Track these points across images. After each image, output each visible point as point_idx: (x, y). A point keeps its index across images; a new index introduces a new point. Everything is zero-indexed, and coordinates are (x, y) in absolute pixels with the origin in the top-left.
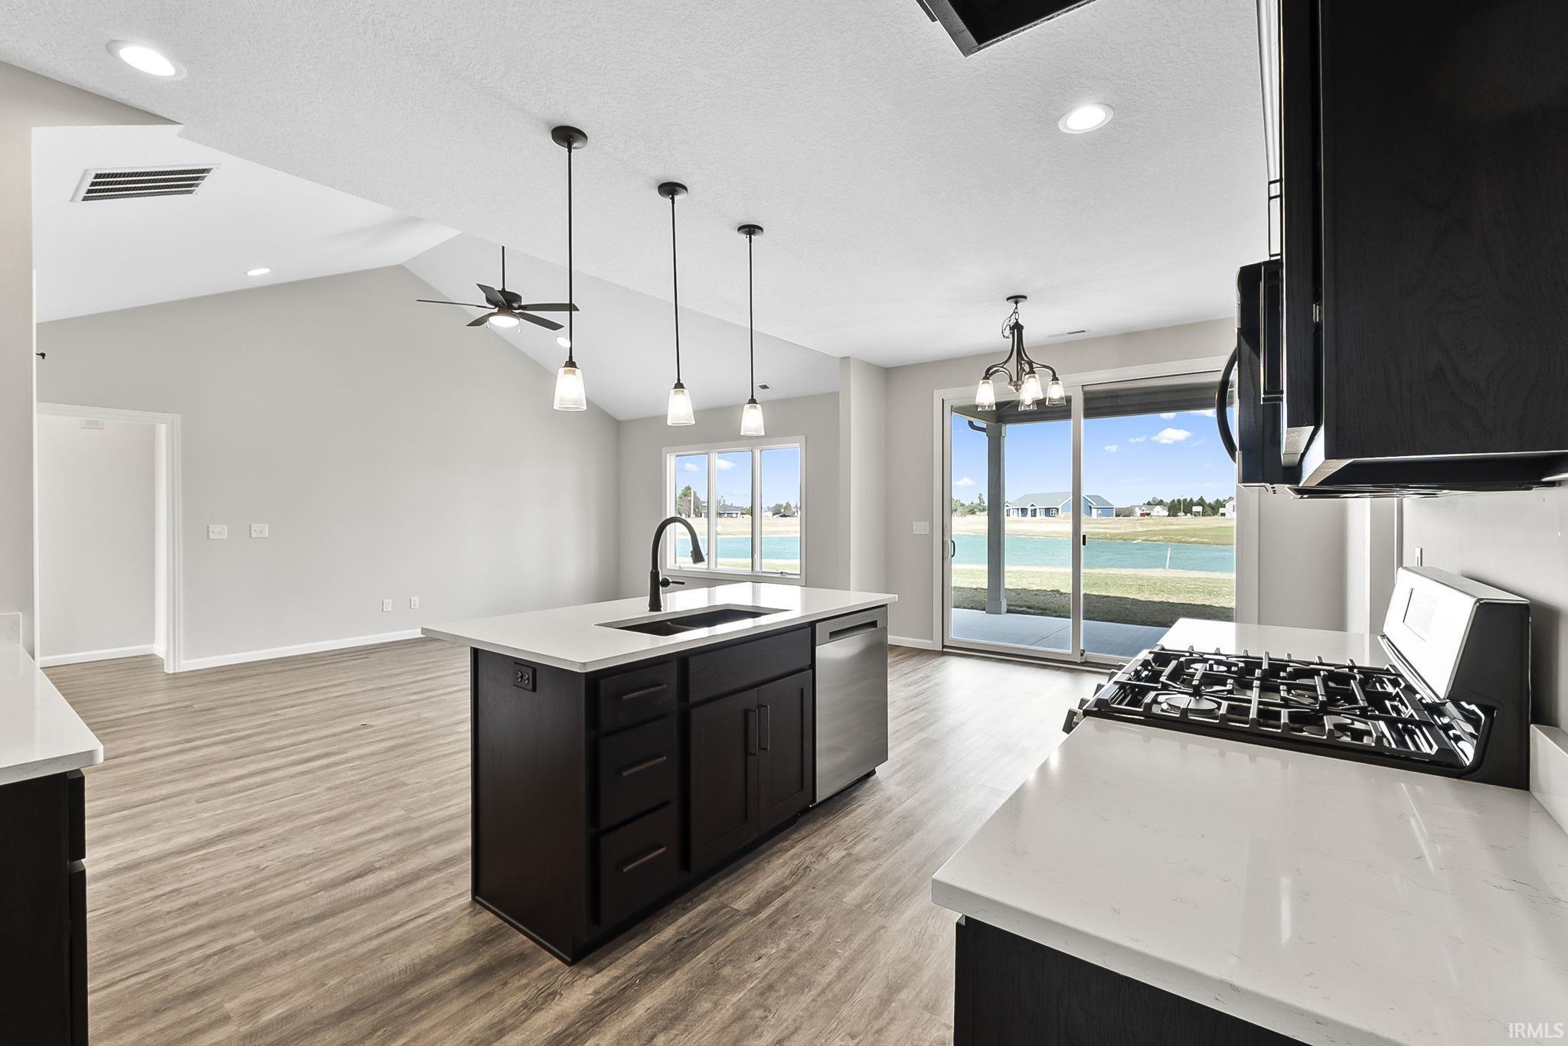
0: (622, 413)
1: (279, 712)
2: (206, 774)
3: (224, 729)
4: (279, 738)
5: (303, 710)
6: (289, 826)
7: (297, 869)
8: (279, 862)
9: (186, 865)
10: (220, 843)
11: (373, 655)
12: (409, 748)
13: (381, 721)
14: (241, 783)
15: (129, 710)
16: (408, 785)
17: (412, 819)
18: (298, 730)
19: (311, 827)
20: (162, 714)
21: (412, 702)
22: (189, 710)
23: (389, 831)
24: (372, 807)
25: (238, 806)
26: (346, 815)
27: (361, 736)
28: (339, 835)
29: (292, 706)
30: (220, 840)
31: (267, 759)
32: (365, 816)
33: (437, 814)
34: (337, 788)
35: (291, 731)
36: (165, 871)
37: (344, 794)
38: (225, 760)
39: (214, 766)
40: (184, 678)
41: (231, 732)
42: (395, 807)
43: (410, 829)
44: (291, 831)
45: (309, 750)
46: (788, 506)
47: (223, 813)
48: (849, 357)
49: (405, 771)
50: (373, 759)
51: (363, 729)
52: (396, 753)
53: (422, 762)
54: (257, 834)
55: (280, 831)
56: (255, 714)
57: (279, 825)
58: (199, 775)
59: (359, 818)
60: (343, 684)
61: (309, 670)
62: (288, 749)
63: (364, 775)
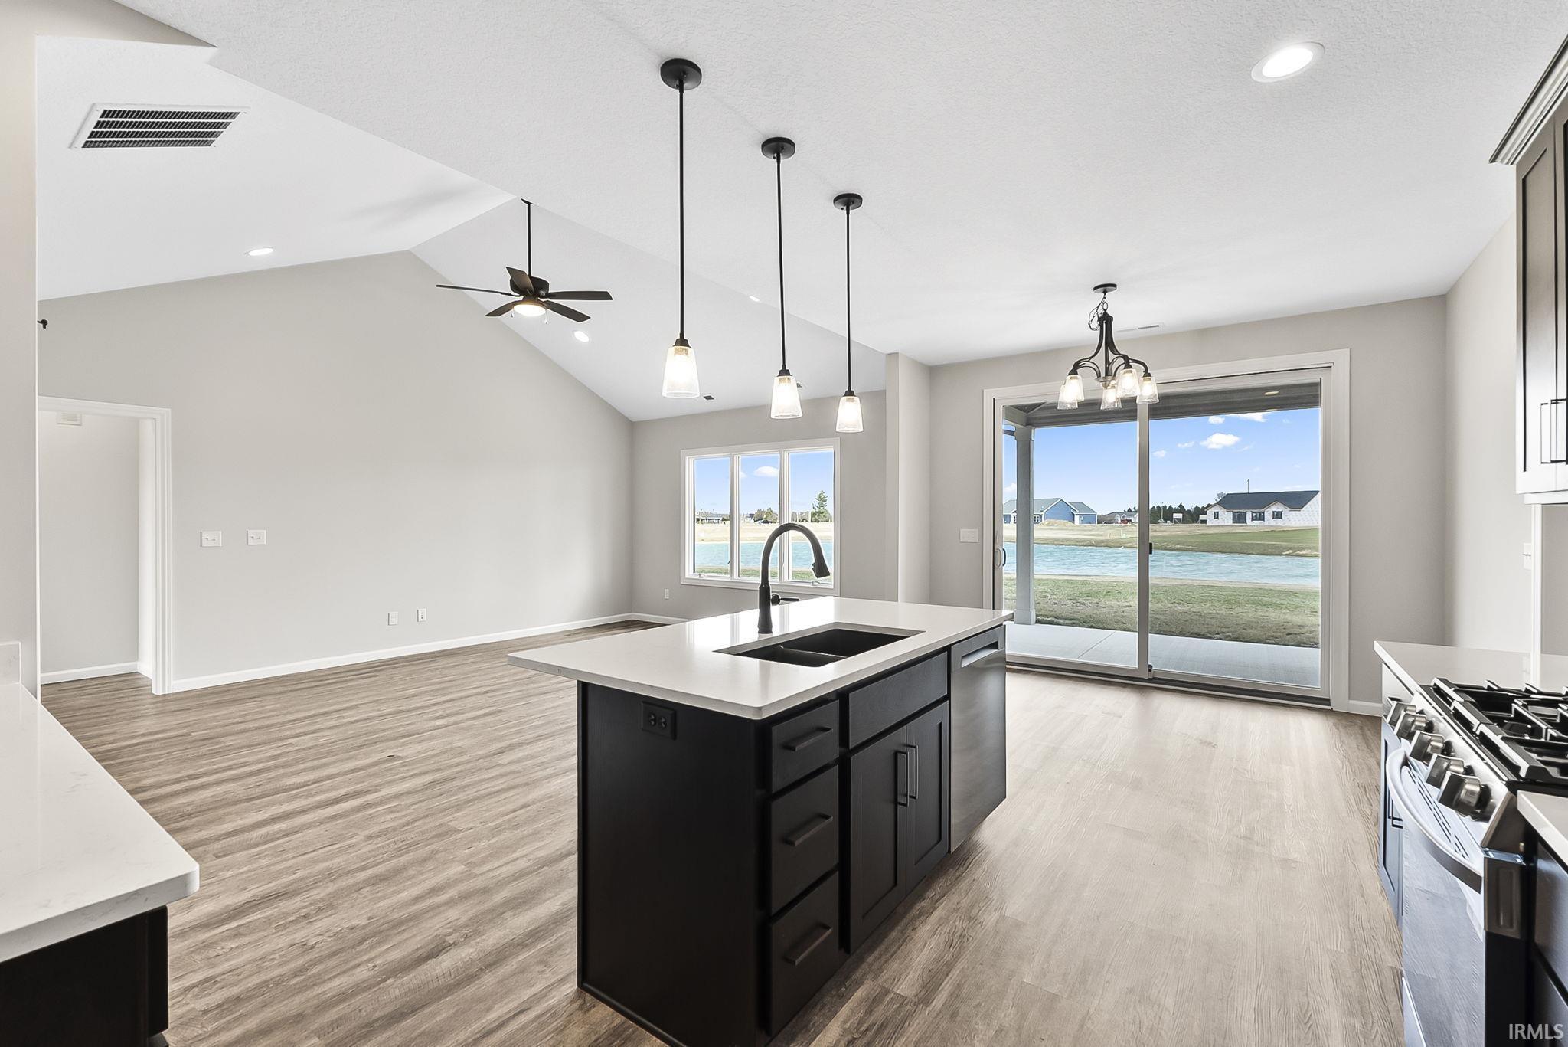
0: (635, 414)
1: (291, 741)
2: (220, 820)
3: (230, 763)
4: (297, 773)
5: (318, 738)
6: (331, 888)
7: (353, 947)
8: (329, 937)
9: (216, 943)
10: (253, 912)
11: (383, 672)
12: (450, 785)
13: (411, 750)
14: (263, 831)
15: (119, 740)
16: (460, 831)
17: (477, 876)
18: (316, 763)
19: (357, 888)
20: (156, 745)
21: (439, 727)
22: (189, 738)
23: (452, 893)
24: (425, 860)
25: (265, 862)
26: (397, 872)
27: (391, 769)
28: (394, 900)
29: (304, 734)
30: (251, 907)
31: (289, 800)
32: (420, 873)
33: (504, 869)
34: (378, 836)
35: (309, 764)
36: (192, 952)
37: (388, 845)
38: (240, 802)
39: (228, 810)
40: (175, 700)
41: (241, 765)
42: (452, 861)
43: (478, 891)
44: (335, 894)
45: (334, 788)
46: (770, 512)
47: (250, 871)
48: (898, 353)
49: (452, 813)
50: (411, 799)
51: (390, 761)
52: (436, 790)
53: (470, 801)
54: (296, 899)
55: (322, 895)
56: (263, 743)
57: (320, 886)
58: (213, 821)
59: (413, 877)
60: (356, 707)
61: (315, 691)
62: (310, 787)
63: (405, 820)
